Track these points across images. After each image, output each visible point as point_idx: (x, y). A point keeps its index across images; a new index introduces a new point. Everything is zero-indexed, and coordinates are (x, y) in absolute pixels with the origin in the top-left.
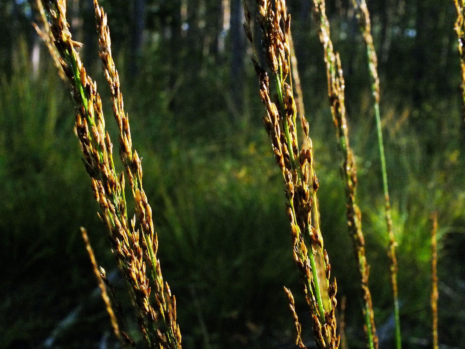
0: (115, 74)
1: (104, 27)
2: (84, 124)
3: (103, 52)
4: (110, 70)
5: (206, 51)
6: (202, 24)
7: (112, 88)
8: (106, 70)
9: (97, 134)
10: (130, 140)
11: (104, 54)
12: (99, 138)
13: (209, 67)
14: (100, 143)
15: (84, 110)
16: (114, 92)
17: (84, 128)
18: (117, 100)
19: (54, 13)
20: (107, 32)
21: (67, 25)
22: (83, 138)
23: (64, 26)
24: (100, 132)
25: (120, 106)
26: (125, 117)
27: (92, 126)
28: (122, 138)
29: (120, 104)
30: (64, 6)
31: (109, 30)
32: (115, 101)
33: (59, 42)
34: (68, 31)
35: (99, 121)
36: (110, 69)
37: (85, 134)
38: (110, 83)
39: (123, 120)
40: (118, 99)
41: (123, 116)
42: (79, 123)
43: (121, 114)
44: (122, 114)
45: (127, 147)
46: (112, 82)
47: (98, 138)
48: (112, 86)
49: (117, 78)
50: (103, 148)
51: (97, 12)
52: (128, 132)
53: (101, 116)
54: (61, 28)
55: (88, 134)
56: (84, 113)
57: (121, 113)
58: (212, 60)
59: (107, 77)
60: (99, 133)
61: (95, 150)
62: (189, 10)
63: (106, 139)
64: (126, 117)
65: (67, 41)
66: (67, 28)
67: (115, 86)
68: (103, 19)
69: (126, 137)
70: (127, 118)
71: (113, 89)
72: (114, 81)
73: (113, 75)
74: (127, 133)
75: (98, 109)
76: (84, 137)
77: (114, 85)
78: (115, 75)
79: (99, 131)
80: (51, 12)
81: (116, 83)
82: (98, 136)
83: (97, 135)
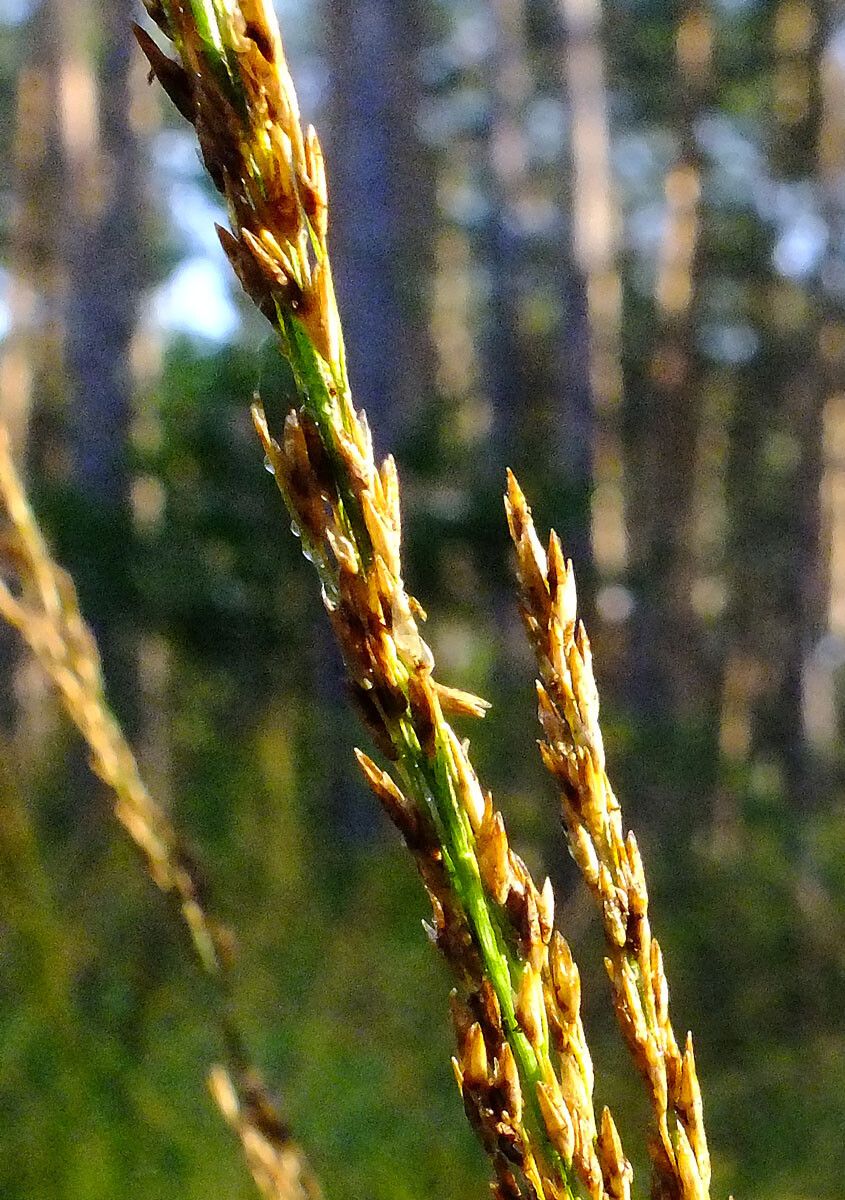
0: (624, 854)
1: (564, 627)
2: (503, 1069)
3: (561, 746)
4: (600, 830)
5: (735, 735)
6: (708, 597)
7: (615, 914)
8: (581, 830)
9: (561, 1116)
10: (704, 1154)
11: (565, 753)
12: (570, 1136)
13: (755, 813)
14: (577, 1158)
15: (497, 1006)
16: (621, 936)
17: (504, 1085)
18: (636, 971)
19: (343, 548)
20: (582, 654)
21: (412, 608)
22: (496, 1130)
23: (399, 613)
24: (575, 1112)
25: (651, 998)
26: (676, 1052)
27: (540, 1083)
28: (667, 1141)
29: (650, 990)
30: (391, 516)
31: (586, 643)
32: (630, 974)
33: (369, 685)
34: (416, 638)
35: (568, 1061)
36: (599, 825)
37: (505, 1113)
38: (604, 894)
39: (670, 1062)
40: (641, 968)
41: (665, 1047)
42: (479, 1066)
43: (657, 1036)
44: (665, 1038)
45: (692, 1183)
46: (612, 890)
47: (565, 1139)
48: (612, 904)
49: (636, 870)
50: (589, 1183)
51: (530, 554)
52: (693, 1119)
53: (576, 1037)
54: (383, 621)
55: (519, 1117)
56: (493, 1022)
57: (656, 1030)
58: (765, 781)
59: (585, 862)
60: (571, 1114)
61: (553, 1189)
62: (635, 519)
63: (600, 1144)
64: (682, 1049)
65: (410, 682)
66: (412, 624)
67: (626, 905)
68: (561, 589)
69: (685, 1137)
70: (690, 1054)
71: (619, 920)
72: (624, 883)
73: (616, 854)
74: (688, 1122)
75: (563, 1006)
76: (503, 1128)
77: (621, 902)
78: (626, 858)
79: (570, 1107)
80: (334, 544)
81: (631, 893)
82: (566, 1127)
83: (561, 1122)
